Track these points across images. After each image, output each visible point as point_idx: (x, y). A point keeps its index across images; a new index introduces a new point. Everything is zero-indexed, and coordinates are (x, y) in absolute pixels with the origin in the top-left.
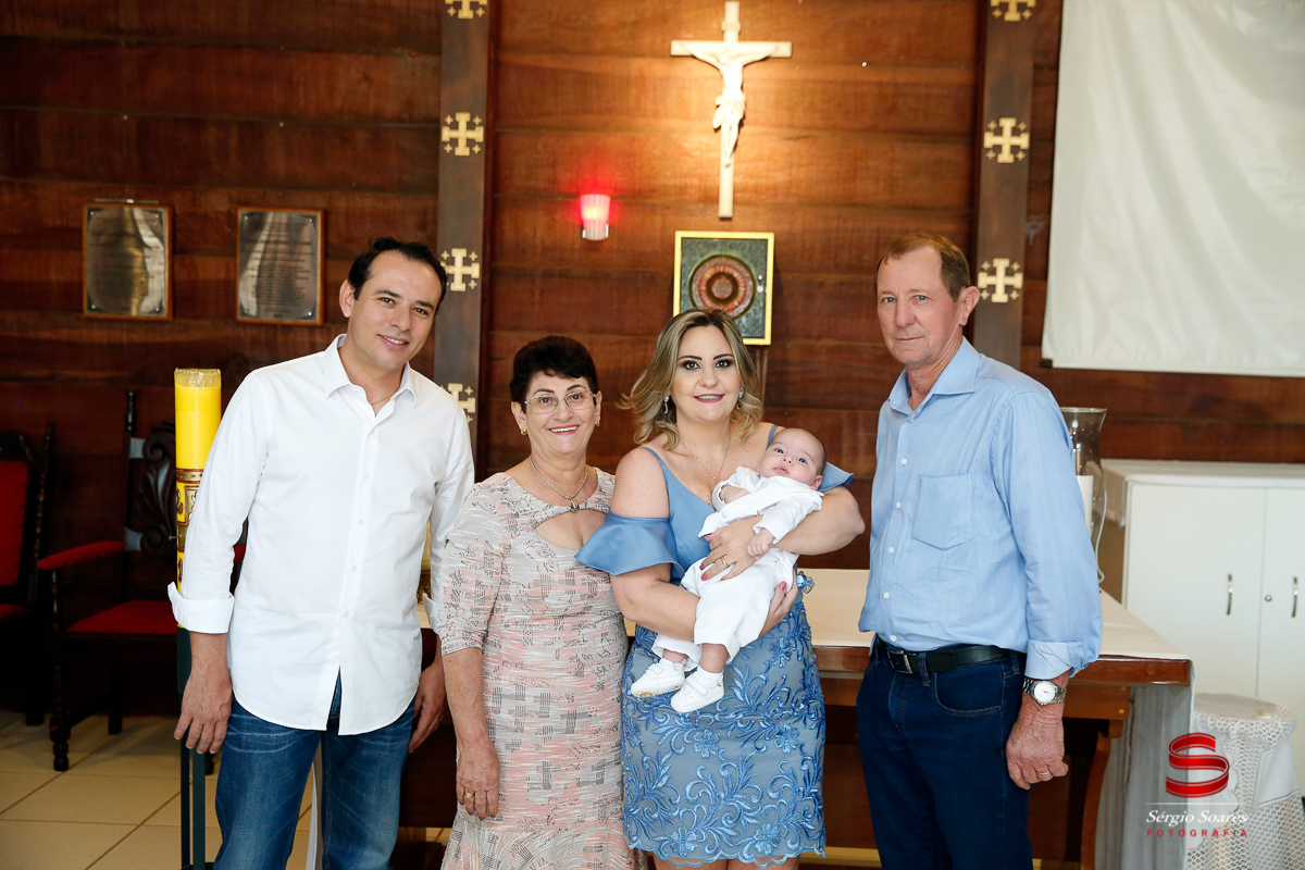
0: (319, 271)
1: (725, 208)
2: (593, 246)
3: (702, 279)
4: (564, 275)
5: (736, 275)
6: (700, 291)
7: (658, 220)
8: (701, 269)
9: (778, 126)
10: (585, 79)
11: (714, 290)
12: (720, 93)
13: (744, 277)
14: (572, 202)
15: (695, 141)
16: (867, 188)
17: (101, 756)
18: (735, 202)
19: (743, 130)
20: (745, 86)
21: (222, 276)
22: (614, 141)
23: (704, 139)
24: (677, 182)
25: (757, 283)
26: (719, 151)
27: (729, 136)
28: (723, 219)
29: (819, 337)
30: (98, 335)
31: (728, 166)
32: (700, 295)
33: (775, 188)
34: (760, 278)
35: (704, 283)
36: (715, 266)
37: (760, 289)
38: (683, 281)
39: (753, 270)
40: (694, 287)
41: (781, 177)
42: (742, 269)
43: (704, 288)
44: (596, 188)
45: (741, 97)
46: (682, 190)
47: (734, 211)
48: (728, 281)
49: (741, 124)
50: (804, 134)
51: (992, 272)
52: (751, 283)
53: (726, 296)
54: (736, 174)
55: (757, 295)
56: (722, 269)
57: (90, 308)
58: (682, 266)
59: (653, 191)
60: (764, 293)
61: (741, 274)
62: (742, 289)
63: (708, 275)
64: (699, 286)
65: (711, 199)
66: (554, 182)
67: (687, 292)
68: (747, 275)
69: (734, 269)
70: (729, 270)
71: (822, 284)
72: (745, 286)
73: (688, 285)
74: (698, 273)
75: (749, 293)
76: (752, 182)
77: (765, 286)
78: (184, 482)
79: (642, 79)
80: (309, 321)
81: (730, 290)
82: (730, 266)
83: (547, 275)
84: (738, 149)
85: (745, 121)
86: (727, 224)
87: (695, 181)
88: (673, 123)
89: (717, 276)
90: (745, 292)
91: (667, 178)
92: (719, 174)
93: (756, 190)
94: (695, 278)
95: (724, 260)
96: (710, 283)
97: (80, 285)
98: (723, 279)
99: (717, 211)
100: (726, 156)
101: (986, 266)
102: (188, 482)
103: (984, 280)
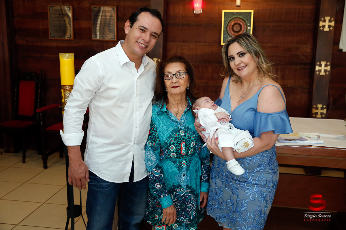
0: (115, 25)
1: (238, 2)
2: (197, 15)
3: (230, 25)
4: (188, 25)
5: (241, 24)
6: (230, 29)
7: (217, 7)
8: (230, 22)
11: (234, 29)
13: (244, 24)
14: (191, 2)
17: (57, 164)
21: (88, 26)
25: (248, 26)
28: (238, 6)
29: (267, 43)
30: (54, 44)
32: (230, 30)
34: (249, 24)
35: (231, 26)
36: (235, 21)
37: (249, 28)
38: (225, 26)
39: (247, 22)
40: (228, 28)
42: (243, 22)
43: (231, 28)
47: (241, 3)
48: (239, 26)
51: (324, 21)
52: (246, 26)
53: (238, 30)
55: (248, 30)
56: (237, 22)
57: (51, 37)
58: (224, 21)
60: (250, 29)
61: (243, 23)
62: (243, 28)
63: (232, 23)
64: (230, 27)
67: (226, 29)
68: (245, 24)
69: (241, 22)
70: (239, 22)
71: (268, 26)
72: (244, 27)
73: (226, 27)
74: (229, 23)
75: (245, 29)
77: (250, 27)
78: (63, 89)
80: (113, 40)
81: (239, 28)
82: (239, 21)
83: (183, 25)
86: (238, 8)
89: (235, 24)
90: (244, 29)
94: (228, 25)
95: (237, 19)
96: (233, 26)
97: (48, 29)
98: (237, 25)
99: (236, 4)
101: (322, 19)
102: (65, 89)
103: (321, 24)
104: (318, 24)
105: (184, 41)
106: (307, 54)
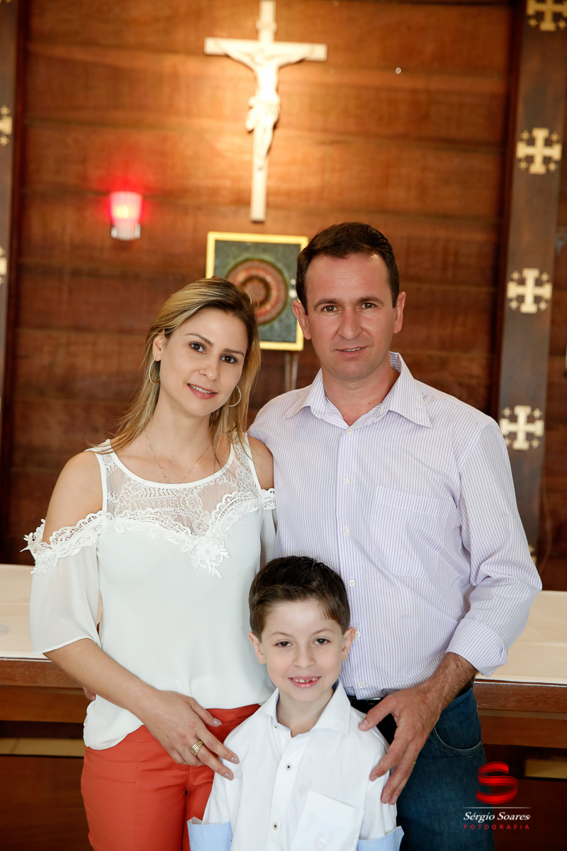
1: (258, 210)
2: (122, 245)
4: (94, 274)
5: (268, 278)
7: (189, 221)
8: (235, 271)
9: (311, 129)
10: (116, 74)
12: (253, 94)
13: (276, 281)
14: (102, 199)
15: (227, 143)
16: (399, 195)
18: (268, 206)
19: (279, 132)
20: (280, 88)
22: (145, 139)
23: (238, 141)
24: (210, 183)
26: (251, 152)
27: (263, 137)
28: (256, 222)
31: (261, 169)
33: (307, 193)
36: (248, 269)
41: (313, 182)
42: (274, 272)
44: (127, 186)
45: (275, 99)
46: (214, 192)
47: (267, 214)
48: (261, 285)
49: (275, 127)
50: (337, 139)
51: (522, 282)
54: (269, 177)
55: (289, 299)
56: (254, 273)
59: (184, 192)
61: (274, 278)
62: (274, 293)
65: (243, 201)
66: (84, 178)
69: (267, 272)
70: (262, 274)
72: (278, 290)
76: (284, 186)
79: (175, 77)
82: (264, 270)
83: (76, 273)
84: (272, 152)
85: (279, 125)
86: (258, 227)
87: (228, 183)
88: (206, 123)
89: (250, 279)
91: (200, 178)
92: (250, 177)
93: (288, 194)
95: (256, 264)
99: (248, 213)
100: (259, 159)
101: (516, 276)
103: (513, 290)
104: (503, 290)
105: (78, 328)
106: (474, 382)
